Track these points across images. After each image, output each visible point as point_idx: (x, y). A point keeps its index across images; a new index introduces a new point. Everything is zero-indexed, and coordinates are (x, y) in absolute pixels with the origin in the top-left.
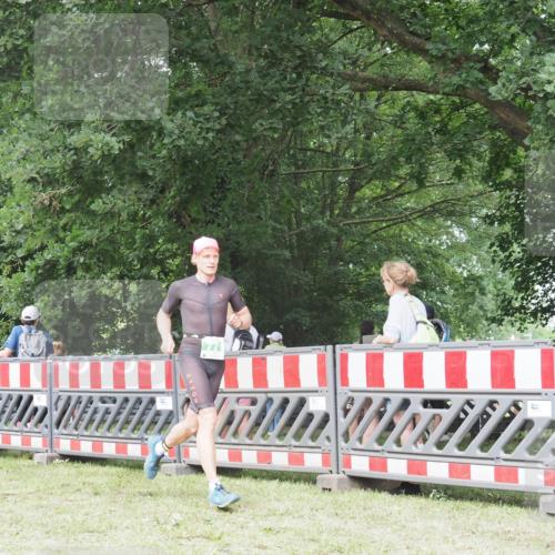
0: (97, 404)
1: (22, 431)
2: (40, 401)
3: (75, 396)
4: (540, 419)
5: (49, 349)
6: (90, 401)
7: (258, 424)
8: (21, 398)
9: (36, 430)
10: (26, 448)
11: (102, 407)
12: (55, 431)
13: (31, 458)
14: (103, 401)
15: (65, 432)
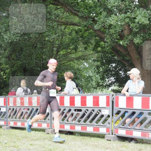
4: (106, 115)
7: (29, 115)
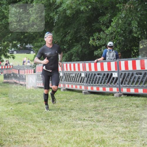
0: (135, 75)
1: (109, 86)
2: (115, 75)
3: (127, 73)
5: (117, 57)
6: (133, 75)
8: (108, 74)
9: (114, 85)
10: (111, 92)
11: (137, 76)
12: (121, 85)
13: (113, 95)
14: (137, 74)
15: (124, 86)
